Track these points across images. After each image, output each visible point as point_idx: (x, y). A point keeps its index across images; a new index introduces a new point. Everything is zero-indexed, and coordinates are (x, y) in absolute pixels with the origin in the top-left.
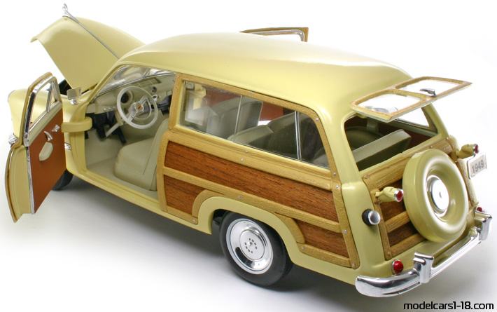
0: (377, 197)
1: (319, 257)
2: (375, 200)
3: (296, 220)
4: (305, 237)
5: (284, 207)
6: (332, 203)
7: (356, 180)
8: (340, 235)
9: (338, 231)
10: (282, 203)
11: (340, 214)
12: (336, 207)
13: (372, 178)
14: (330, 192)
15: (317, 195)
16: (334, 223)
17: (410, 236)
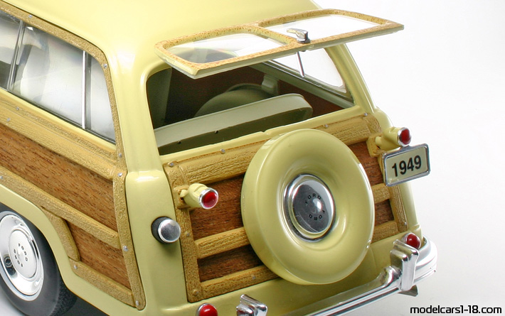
0: (182, 199)
1: (94, 283)
2: (179, 202)
3: (67, 223)
4: (79, 250)
5: (53, 199)
6: (111, 200)
7: (152, 167)
8: (119, 252)
9: (116, 246)
10: (51, 193)
11: (120, 219)
12: (116, 208)
13: (182, 167)
14: (110, 181)
15: (95, 186)
16: (111, 232)
17: (249, 268)
